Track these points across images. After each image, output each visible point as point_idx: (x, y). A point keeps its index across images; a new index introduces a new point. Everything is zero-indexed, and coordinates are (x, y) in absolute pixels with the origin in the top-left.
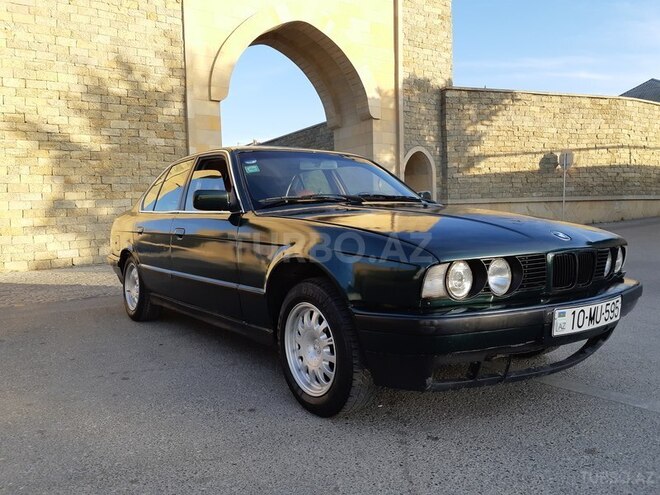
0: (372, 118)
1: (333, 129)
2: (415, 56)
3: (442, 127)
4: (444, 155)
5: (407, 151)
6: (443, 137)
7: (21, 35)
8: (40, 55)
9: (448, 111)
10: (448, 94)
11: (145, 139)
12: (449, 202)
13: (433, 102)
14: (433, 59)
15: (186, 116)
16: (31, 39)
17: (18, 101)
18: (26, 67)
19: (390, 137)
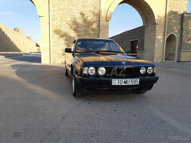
0: (156, 24)
1: (145, 27)
2: (173, 3)
3: (182, 26)
4: (181, 35)
5: (168, 34)
6: (182, 29)
7: (61, 6)
8: (65, 11)
9: (184, 21)
10: (185, 15)
11: (89, 32)
12: (182, 50)
13: (179, 18)
14: (180, 4)
15: (99, 25)
16: (63, 8)
17: (60, 23)
18: (62, 14)
19: (162, 30)
